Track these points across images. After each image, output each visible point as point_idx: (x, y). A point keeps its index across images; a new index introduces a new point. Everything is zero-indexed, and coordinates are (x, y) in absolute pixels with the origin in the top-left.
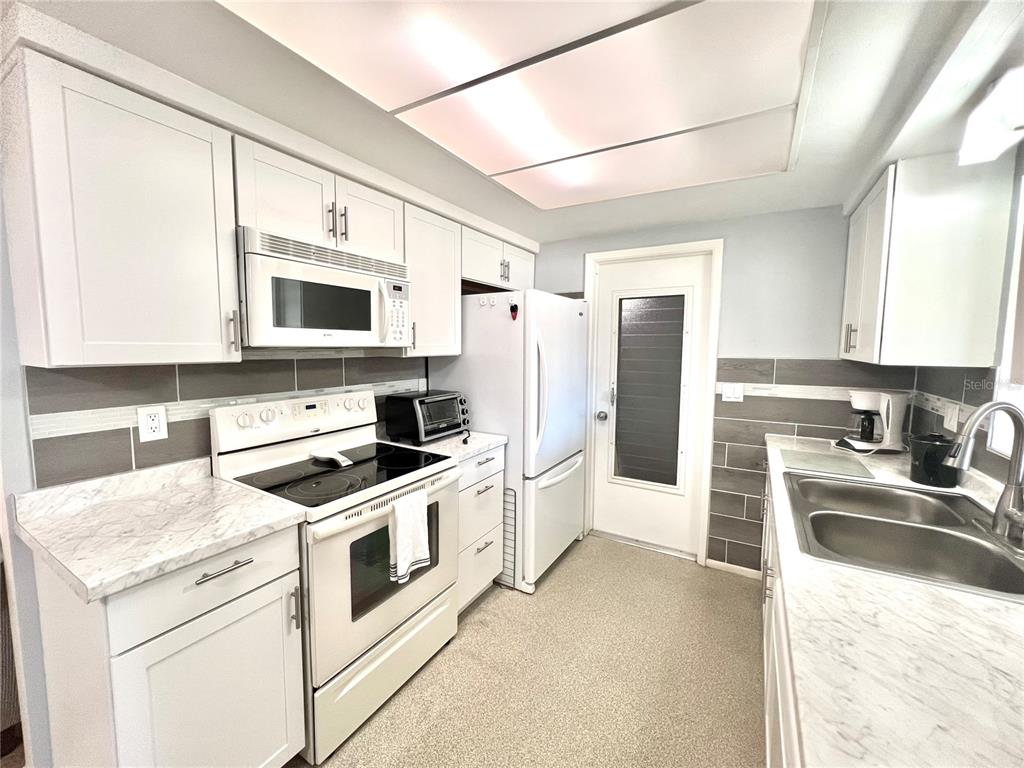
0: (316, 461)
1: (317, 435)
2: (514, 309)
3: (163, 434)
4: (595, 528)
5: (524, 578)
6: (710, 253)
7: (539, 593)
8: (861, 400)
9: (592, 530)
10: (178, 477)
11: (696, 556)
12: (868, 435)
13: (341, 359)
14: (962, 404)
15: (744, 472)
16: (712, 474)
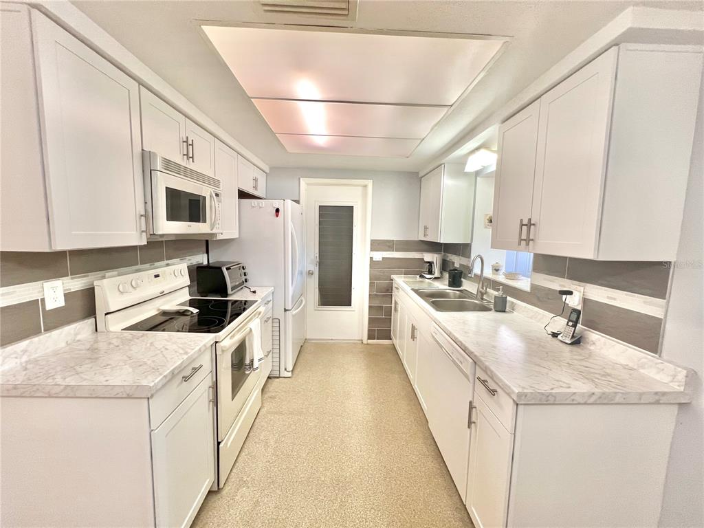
0: (164, 313)
1: (163, 294)
2: (277, 210)
3: (61, 303)
4: (308, 337)
5: (286, 369)
6: (365, 186)
7: (294, 376)
8: (428, 257)
9: (306, 339)
10: (76, 334)
11: (362, 340)
12: (430, 272)
13: (163, 241)
14: (460, 257)
15: (383, 294)
16: (370, 298)
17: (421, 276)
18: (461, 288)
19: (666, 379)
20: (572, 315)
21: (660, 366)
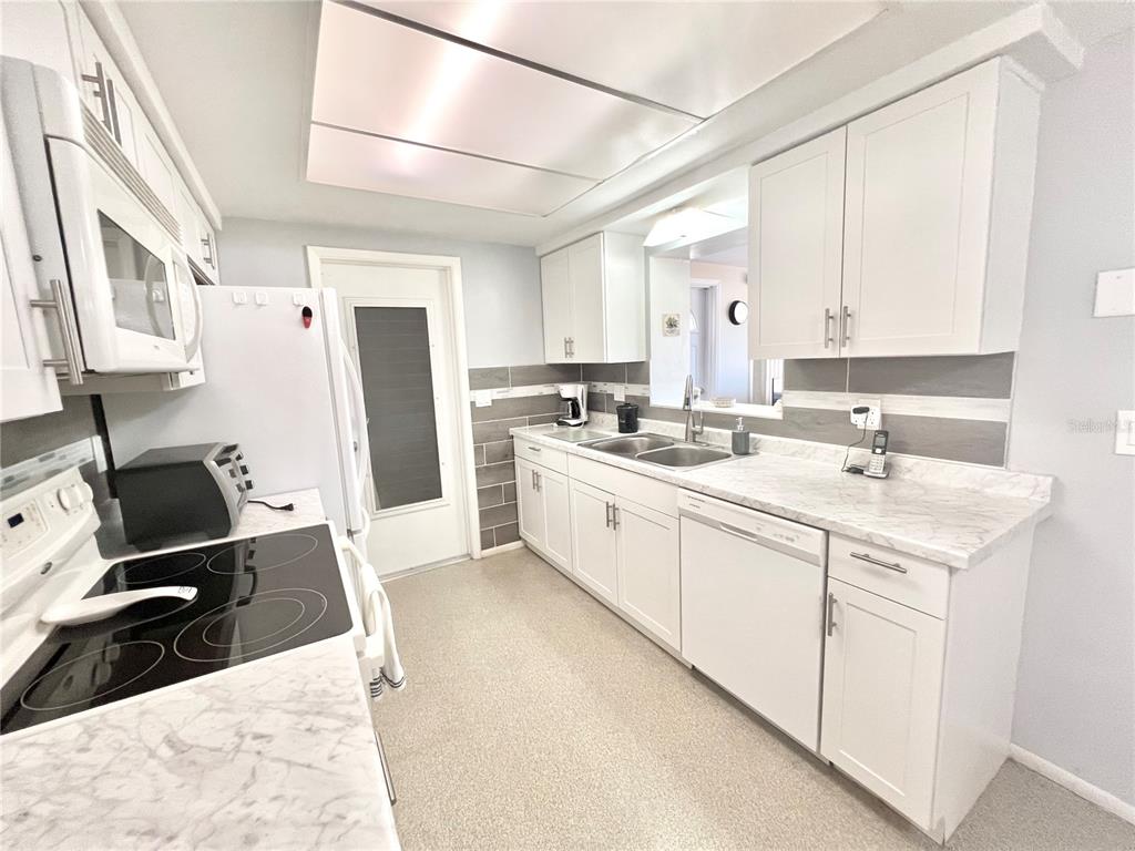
2: (307, 313)
8: (569, 390)
11: (470, 555)
12: (575, 415)
14: (627, 385)
15: (498, 463)
16: (477, 474)
17: (560, 424)
18: (639, 432)
19: (1024, 493)
20: (877, 439)
21: (1015, 480)
